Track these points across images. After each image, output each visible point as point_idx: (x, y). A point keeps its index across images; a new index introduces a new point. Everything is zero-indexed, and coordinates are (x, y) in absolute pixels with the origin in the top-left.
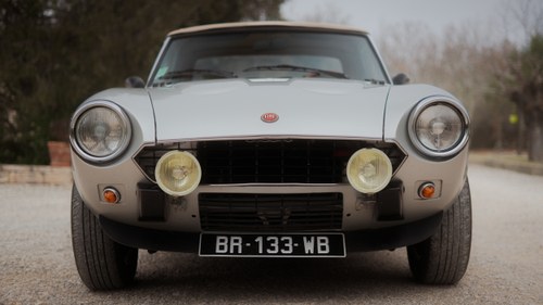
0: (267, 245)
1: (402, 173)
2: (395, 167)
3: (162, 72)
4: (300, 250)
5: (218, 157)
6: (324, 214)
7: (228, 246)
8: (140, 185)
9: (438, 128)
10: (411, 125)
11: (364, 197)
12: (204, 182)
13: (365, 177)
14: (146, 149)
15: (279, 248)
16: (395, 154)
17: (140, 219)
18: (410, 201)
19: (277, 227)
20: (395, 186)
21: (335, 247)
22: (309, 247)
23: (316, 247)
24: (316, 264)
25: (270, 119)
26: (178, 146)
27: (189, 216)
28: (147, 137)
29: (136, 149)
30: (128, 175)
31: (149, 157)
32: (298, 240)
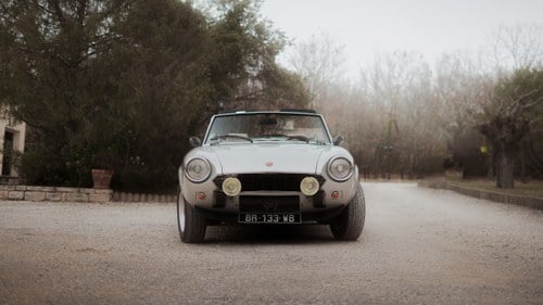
0: (268, 218)
1: (324, 187)
2: (321, 185)
3: (212, 136)
4: (281, 220)
5: (248, 180)
6: (292, 204)
7: (250, 219)
8: (215, 192)
9: (340, 169)
10: (328, 168)
11: (308, 197)
12: (242, 190)
13: (308, 189)
14: (218, 177)
15: (273, 220)
16: (321, 179)
17: (214, 206)
18: (328, 199)
19: (271, 211)
20: (321, 193)
21: (297, 219)
22: (285, 219)
23: (288, 219)
24: (287, 226)
25: (270, 165)
26: (230, 176)
27: (234, 206)
28: (218, 172)
29: (213, 177)
30: (210, 187)
31: (219, 180)
32: (281, 216)
